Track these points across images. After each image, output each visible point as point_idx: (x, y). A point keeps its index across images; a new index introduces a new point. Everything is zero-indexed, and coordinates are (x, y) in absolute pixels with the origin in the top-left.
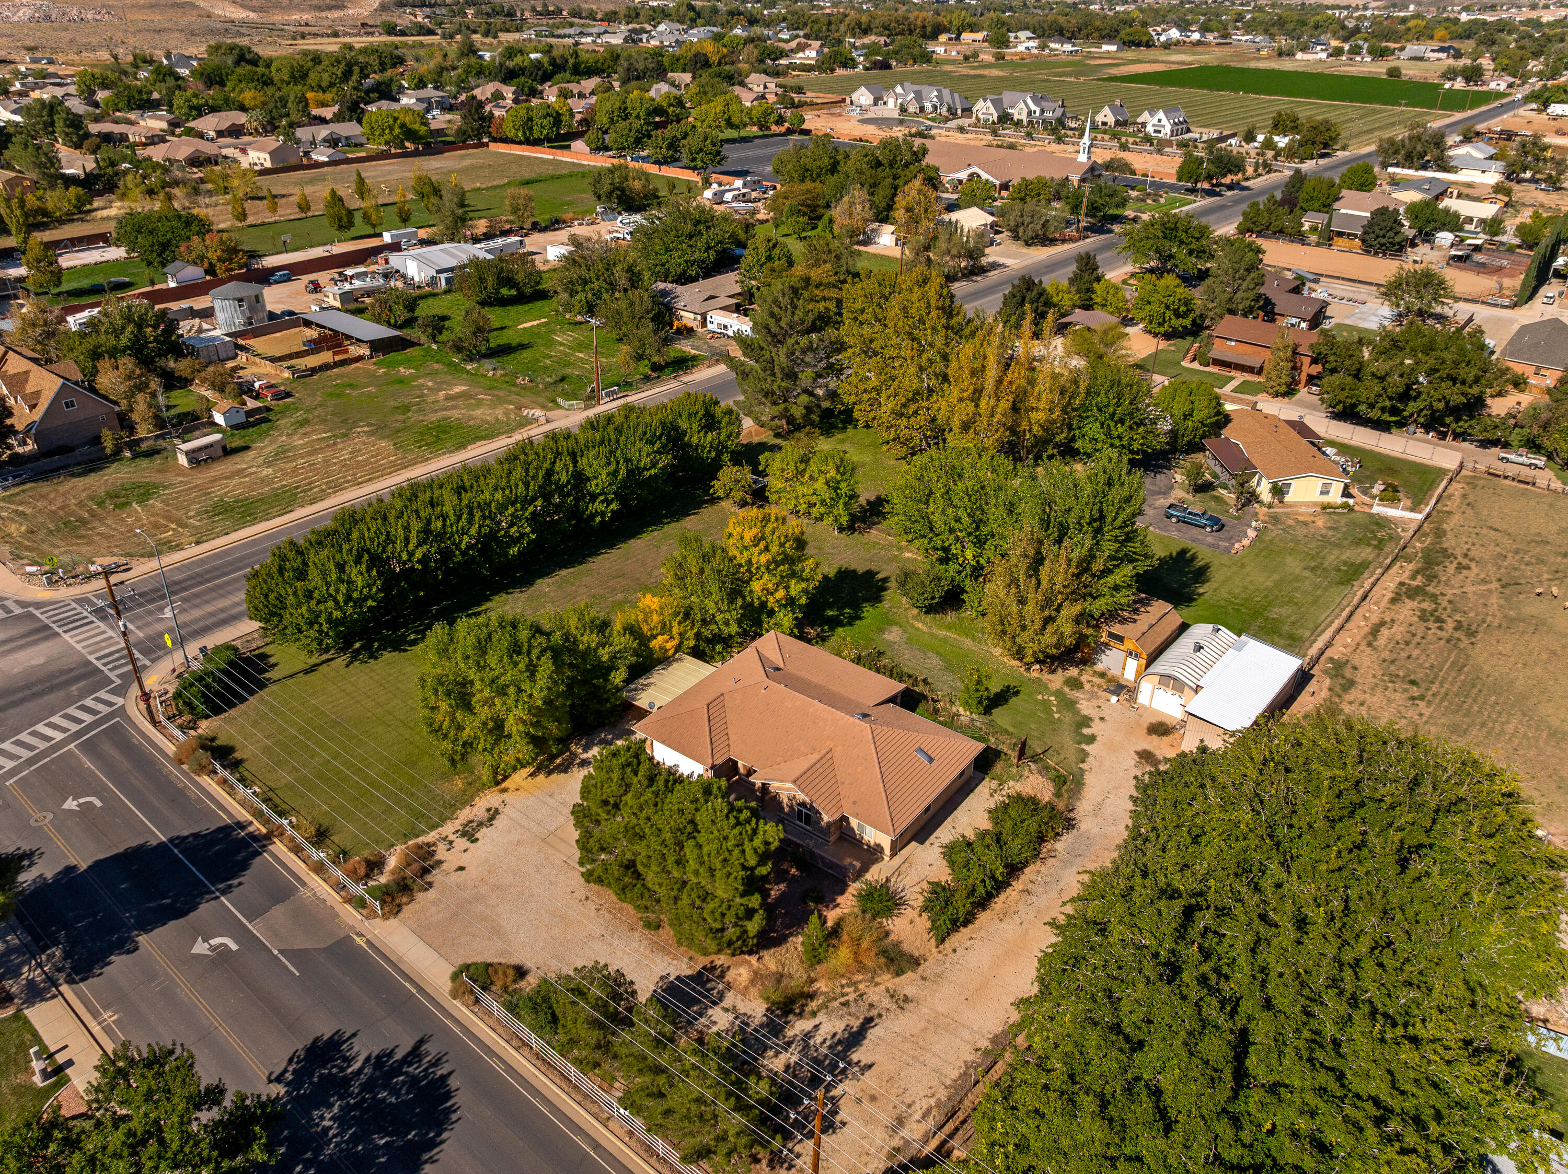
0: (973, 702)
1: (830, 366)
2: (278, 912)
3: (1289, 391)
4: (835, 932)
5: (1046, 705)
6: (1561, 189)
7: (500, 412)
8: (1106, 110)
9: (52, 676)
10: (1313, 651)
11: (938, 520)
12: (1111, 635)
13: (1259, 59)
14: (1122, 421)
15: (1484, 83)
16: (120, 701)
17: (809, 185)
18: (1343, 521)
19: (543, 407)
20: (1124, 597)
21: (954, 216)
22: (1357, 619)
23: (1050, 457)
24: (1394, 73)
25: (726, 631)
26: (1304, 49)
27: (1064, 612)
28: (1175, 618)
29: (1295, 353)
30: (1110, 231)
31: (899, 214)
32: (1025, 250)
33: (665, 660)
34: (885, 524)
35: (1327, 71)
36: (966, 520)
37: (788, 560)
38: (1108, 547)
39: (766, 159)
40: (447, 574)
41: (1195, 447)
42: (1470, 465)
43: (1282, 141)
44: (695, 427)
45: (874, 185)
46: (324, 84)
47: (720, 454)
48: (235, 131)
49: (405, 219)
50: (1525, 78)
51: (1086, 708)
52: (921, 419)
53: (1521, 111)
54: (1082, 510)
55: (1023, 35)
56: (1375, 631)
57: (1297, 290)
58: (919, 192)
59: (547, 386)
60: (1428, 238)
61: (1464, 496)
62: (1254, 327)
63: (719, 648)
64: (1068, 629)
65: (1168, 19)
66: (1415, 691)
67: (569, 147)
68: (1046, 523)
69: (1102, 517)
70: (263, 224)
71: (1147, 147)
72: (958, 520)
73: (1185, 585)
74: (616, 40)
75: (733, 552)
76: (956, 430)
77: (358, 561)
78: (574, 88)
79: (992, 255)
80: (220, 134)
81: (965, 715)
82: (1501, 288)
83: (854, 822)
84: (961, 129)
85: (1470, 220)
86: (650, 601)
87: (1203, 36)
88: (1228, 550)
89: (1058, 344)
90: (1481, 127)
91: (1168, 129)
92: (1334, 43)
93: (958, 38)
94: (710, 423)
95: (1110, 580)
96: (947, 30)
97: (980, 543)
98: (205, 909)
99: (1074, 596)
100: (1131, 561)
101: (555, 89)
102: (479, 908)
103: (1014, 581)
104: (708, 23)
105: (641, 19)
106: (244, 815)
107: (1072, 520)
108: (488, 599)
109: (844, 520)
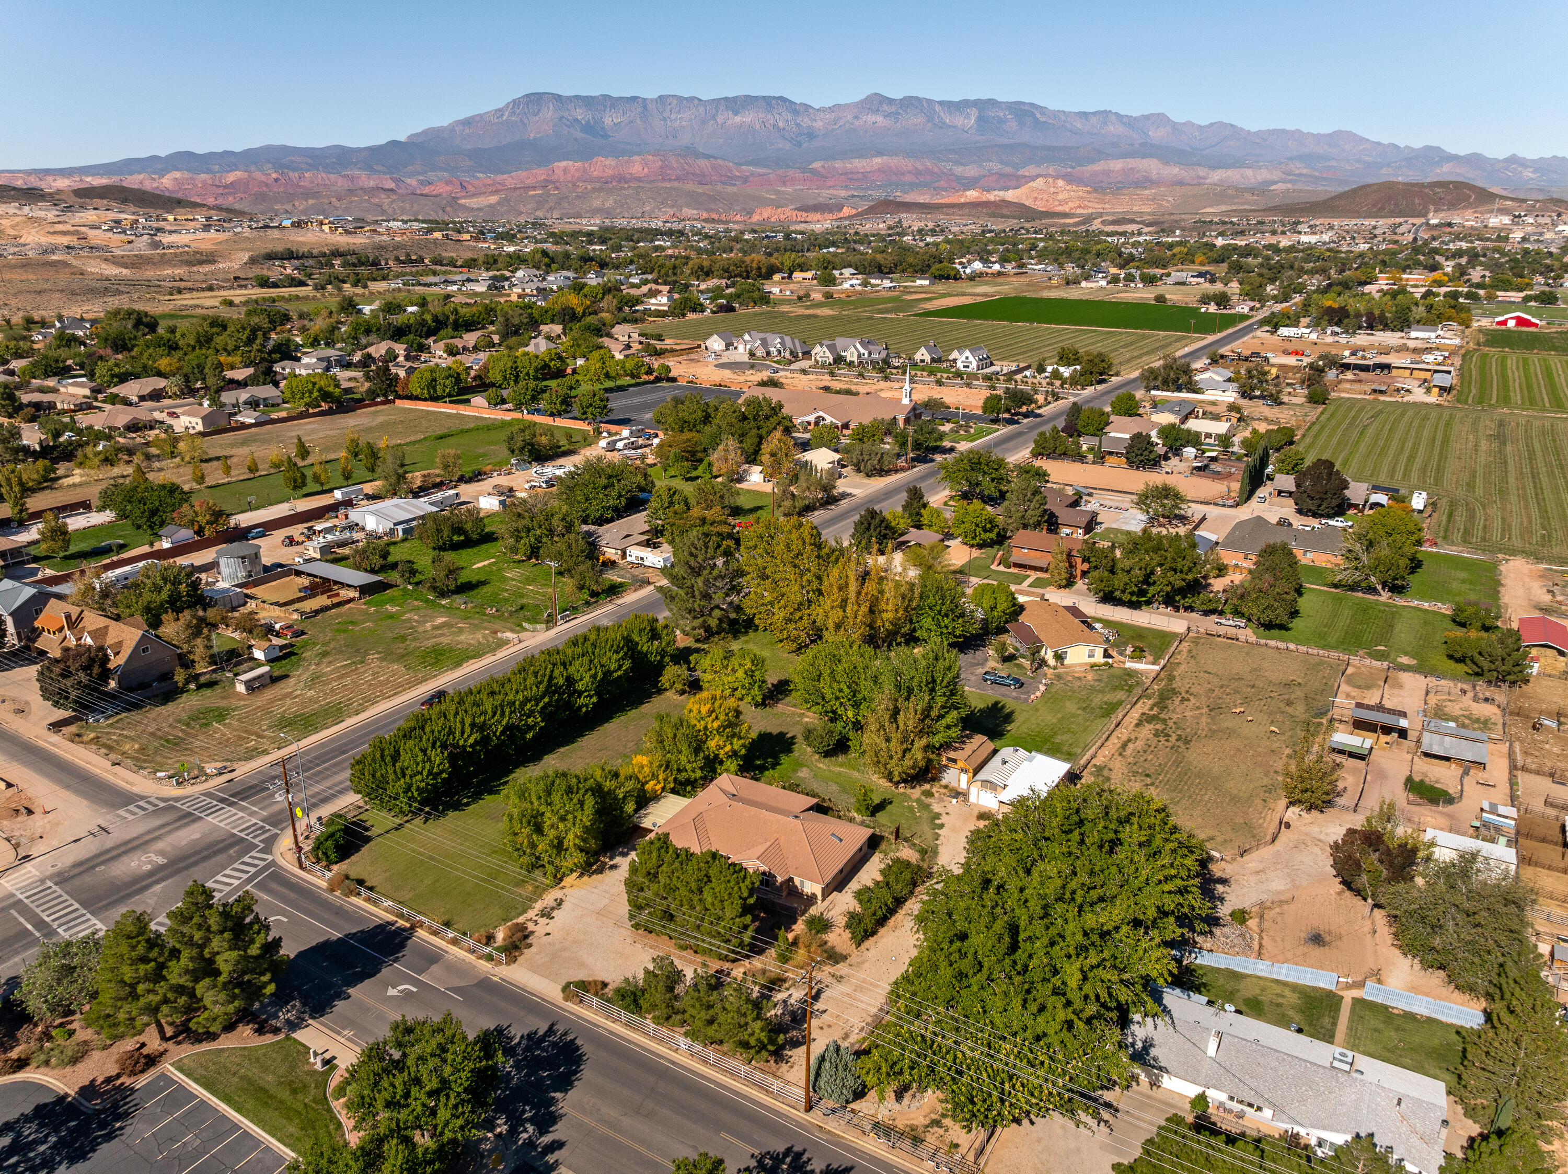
0: (863, 808)
1: (733, 588)
2: (434, 968)
3: (1069, 583)
4: (795, 943)
5: (911, 809)
6: (1281, 403)
7: (479, 636)
8: (923, 350)
9: (211, 845)
10: (1083, 761)
11: (827, 691)
12: (949, 759)
13: (1050, 288)
14: (947, 615)
15: (1232, 307)
16: (270, 858)
17: (687, 435)
18: (1105, 674)
19: (513, 631)
20: (954, 733)
21: (809, 456)
22: (1113, 739)
23: (899, 644)
24: (1160, 299)
25: (693, 776)
26: (1087, 278)
27: (916, 745)
28: (990, 746)
29: (1069, 555)
30: (932, 461)
31: (766, 458)
32: (867, 481)
33: (656, 798)
34: (788, 699)
35: (1106, 299)
36: (846, 690)
37: (730, 725)
38: (940, 701)
39: (645, 407)
40: (488, 753)
41: (1001, 630)
42: (1194, 629)
43: (1066, 372)
44: (644, 639)
45: (743, 435)
46: (230, 347)
47: (663, 657)
48: (156, 396)
49: (347, 476)
50: (1263, 301)
51: (936, 808)
52: (805, 622)
53: (1259, 333)
54: (921, 677)
55: (847, 272)
56: (1124, 746)
57: (1075, 504)
58: (780, 441)
59: (511, 614)
60: (1177, 452)
61: (1190, 651)
62: (1040, 536)
63: (689, 788)
64: (919, 756)
65: (973, 249)
66: (1149, 781)
67: (468, 401)
68: (898, 687)
69: (934, 681)
70: (218, 486)
71: (958, 381)
72: (841, 691)
73: (998, 725)
74: (481, 288)
75: (693, 722)
76: (831, 628)
77: (433, 747)
78: (459, 343)
79: (842, 486)
80: (142, 398)
81: (858, 818)
82: (1229, 491)
83: (797, 881)
84: (804, 372)
85: (1208, 435)
86: (643, 759)
87: (1002, 266)
88: (1026, 700)
89: (898, 557)
90: (1224, 351)
91: (974, 365)
92: (1113, 270)
93: (790, 277)
94: (654, 635)
95: (944, 722)
96: (780, 271)
97: (856, 705)
98: (385, 972)
99: (921, 733)
100: (957, 708)
101: (441, 344)
102: (567, 954)
103: (882, 727)
104: (563, 268)
105: (499, 265)
106: (392, 918)
107: (915, 684)
108: (512, 772)
109: (759, 699)
